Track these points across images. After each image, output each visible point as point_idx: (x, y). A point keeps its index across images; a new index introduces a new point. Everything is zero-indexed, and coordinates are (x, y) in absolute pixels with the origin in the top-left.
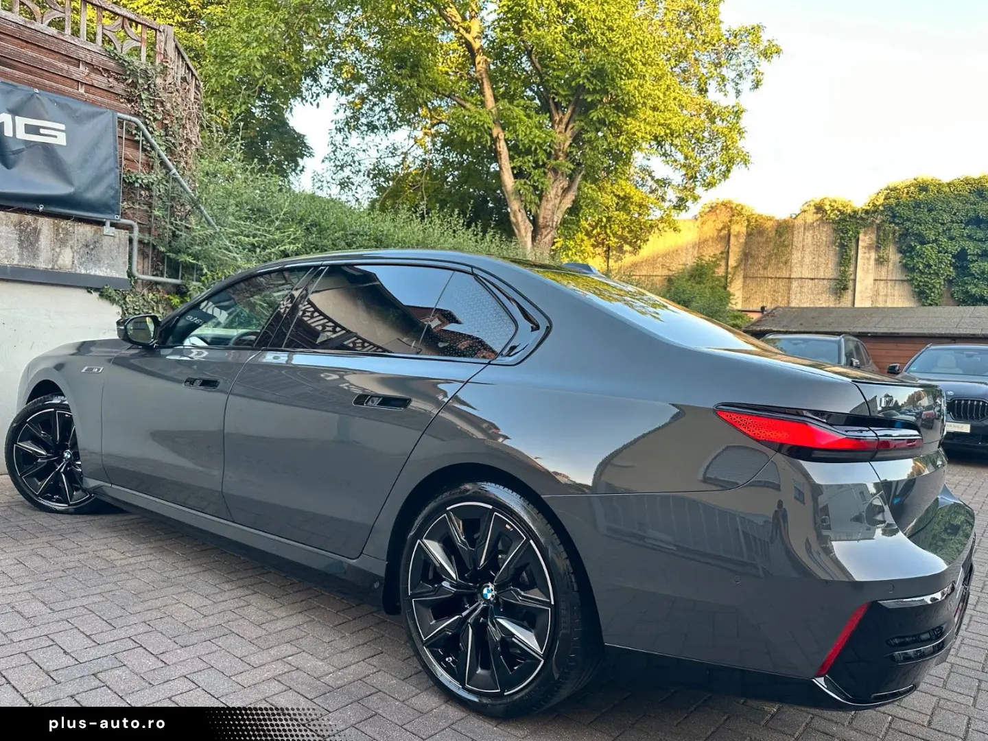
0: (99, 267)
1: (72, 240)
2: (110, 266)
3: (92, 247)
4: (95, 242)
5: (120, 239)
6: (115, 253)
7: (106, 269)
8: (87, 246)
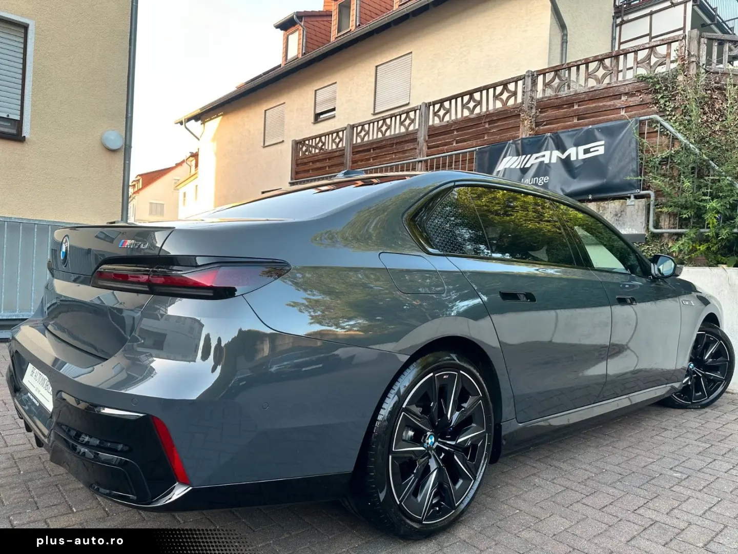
0: (624, 228)
1: (607, 213)
2: (632, 227)
3: (619, 215)
4: (621, 212)
5: (638, 206)
6: (635, 216)
7: (629, 229)
8: (616, 215)
